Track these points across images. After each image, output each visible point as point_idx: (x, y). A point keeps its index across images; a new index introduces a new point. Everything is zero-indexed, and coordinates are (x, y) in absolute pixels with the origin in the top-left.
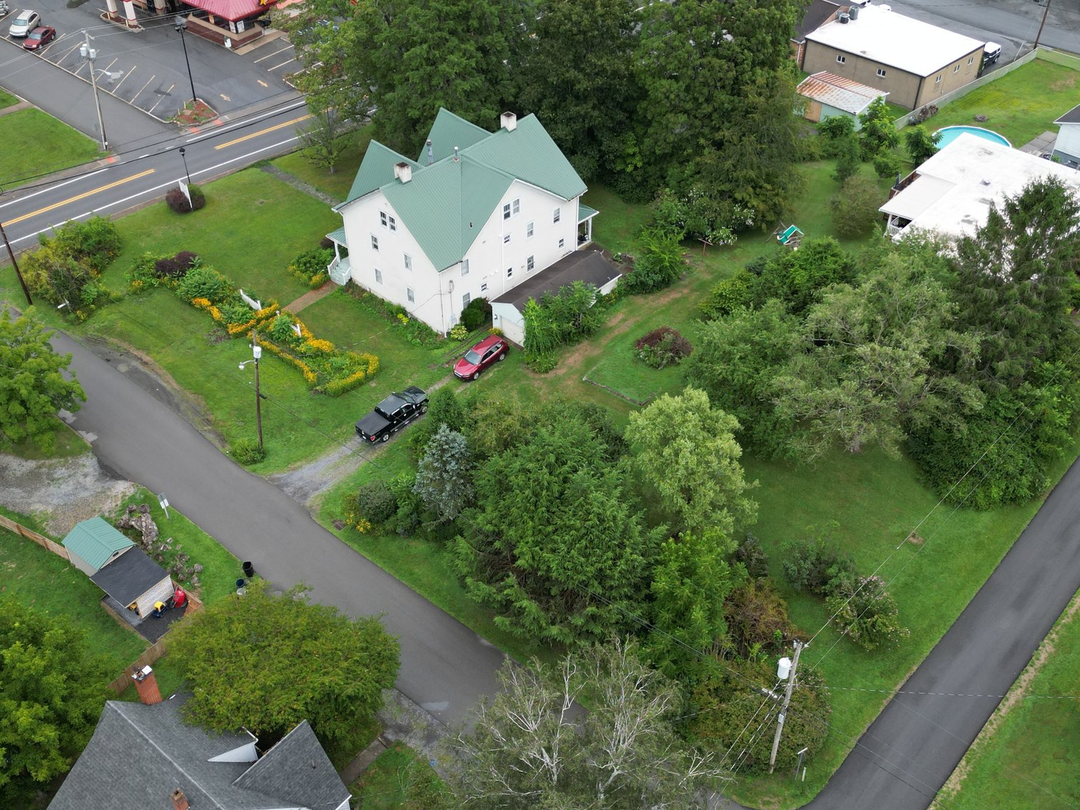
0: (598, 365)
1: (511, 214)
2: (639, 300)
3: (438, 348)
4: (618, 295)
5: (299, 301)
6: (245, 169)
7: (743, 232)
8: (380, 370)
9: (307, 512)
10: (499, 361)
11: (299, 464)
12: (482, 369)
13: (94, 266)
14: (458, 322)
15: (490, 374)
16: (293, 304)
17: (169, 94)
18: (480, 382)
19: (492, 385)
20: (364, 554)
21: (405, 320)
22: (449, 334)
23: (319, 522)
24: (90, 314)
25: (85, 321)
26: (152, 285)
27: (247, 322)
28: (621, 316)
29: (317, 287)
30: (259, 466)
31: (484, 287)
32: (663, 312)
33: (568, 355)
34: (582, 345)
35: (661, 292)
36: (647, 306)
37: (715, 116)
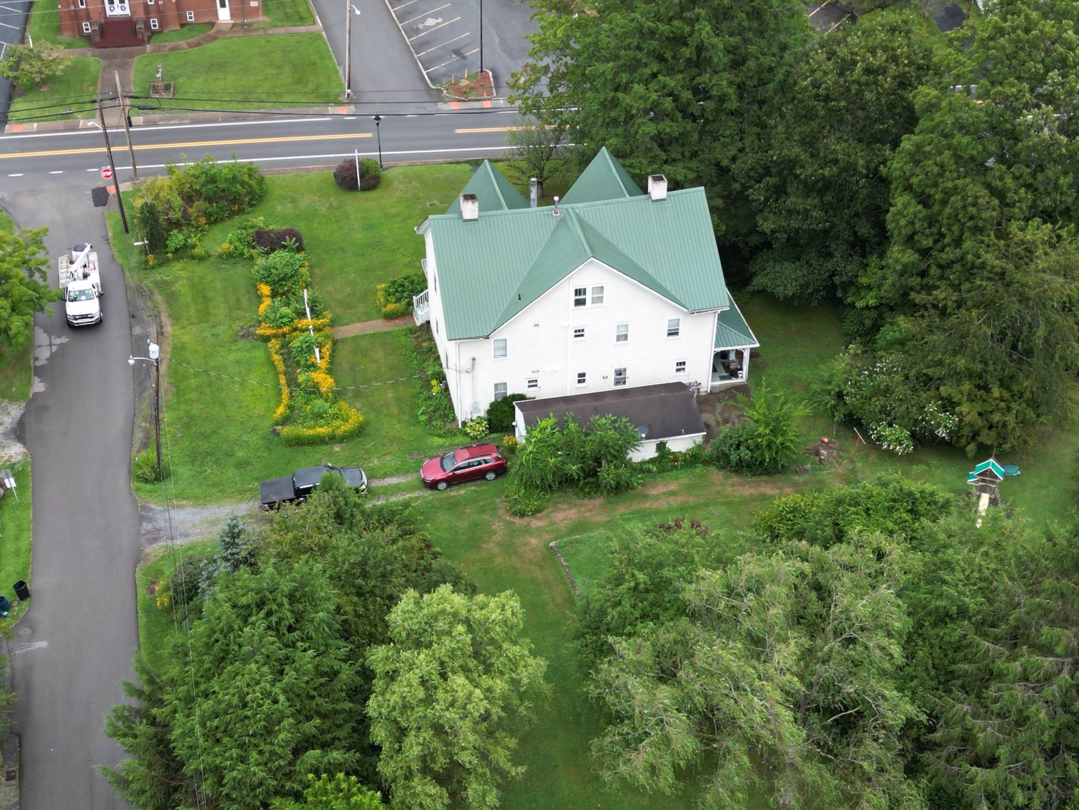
0: (586, 535)
1: (589, 301)
2: (716, 475)
3: (440, 436)
4: (693, 459)
5: (359, 325)
6: (458, 163)
7: (925, 442)
8: (359, 432)
9: (138, 557)
10: (484, 478)
11: (184, 502)
12: (454, 480)
13: (208, 215)
14: (483, 414)
15: (461, 492)
16: (350, 327)
17: (464, 58)
18: (445, 495)
19: (454, 506)
20: (142, 633)
21: (436, 390)
22: (464, 424)
23: (139, 575)
24: (163, 263)
25: (153, 268)
26: (242, 254)
27: (280, 327)
28: (673, 487)
29: (390, 317)
30: (148, 487)
31: (533, 383)
32: (728, 504)
33: (565, 506)
34: (592, 501)
35: (754, 479)
36: (719, 488)
37: (957, 267)
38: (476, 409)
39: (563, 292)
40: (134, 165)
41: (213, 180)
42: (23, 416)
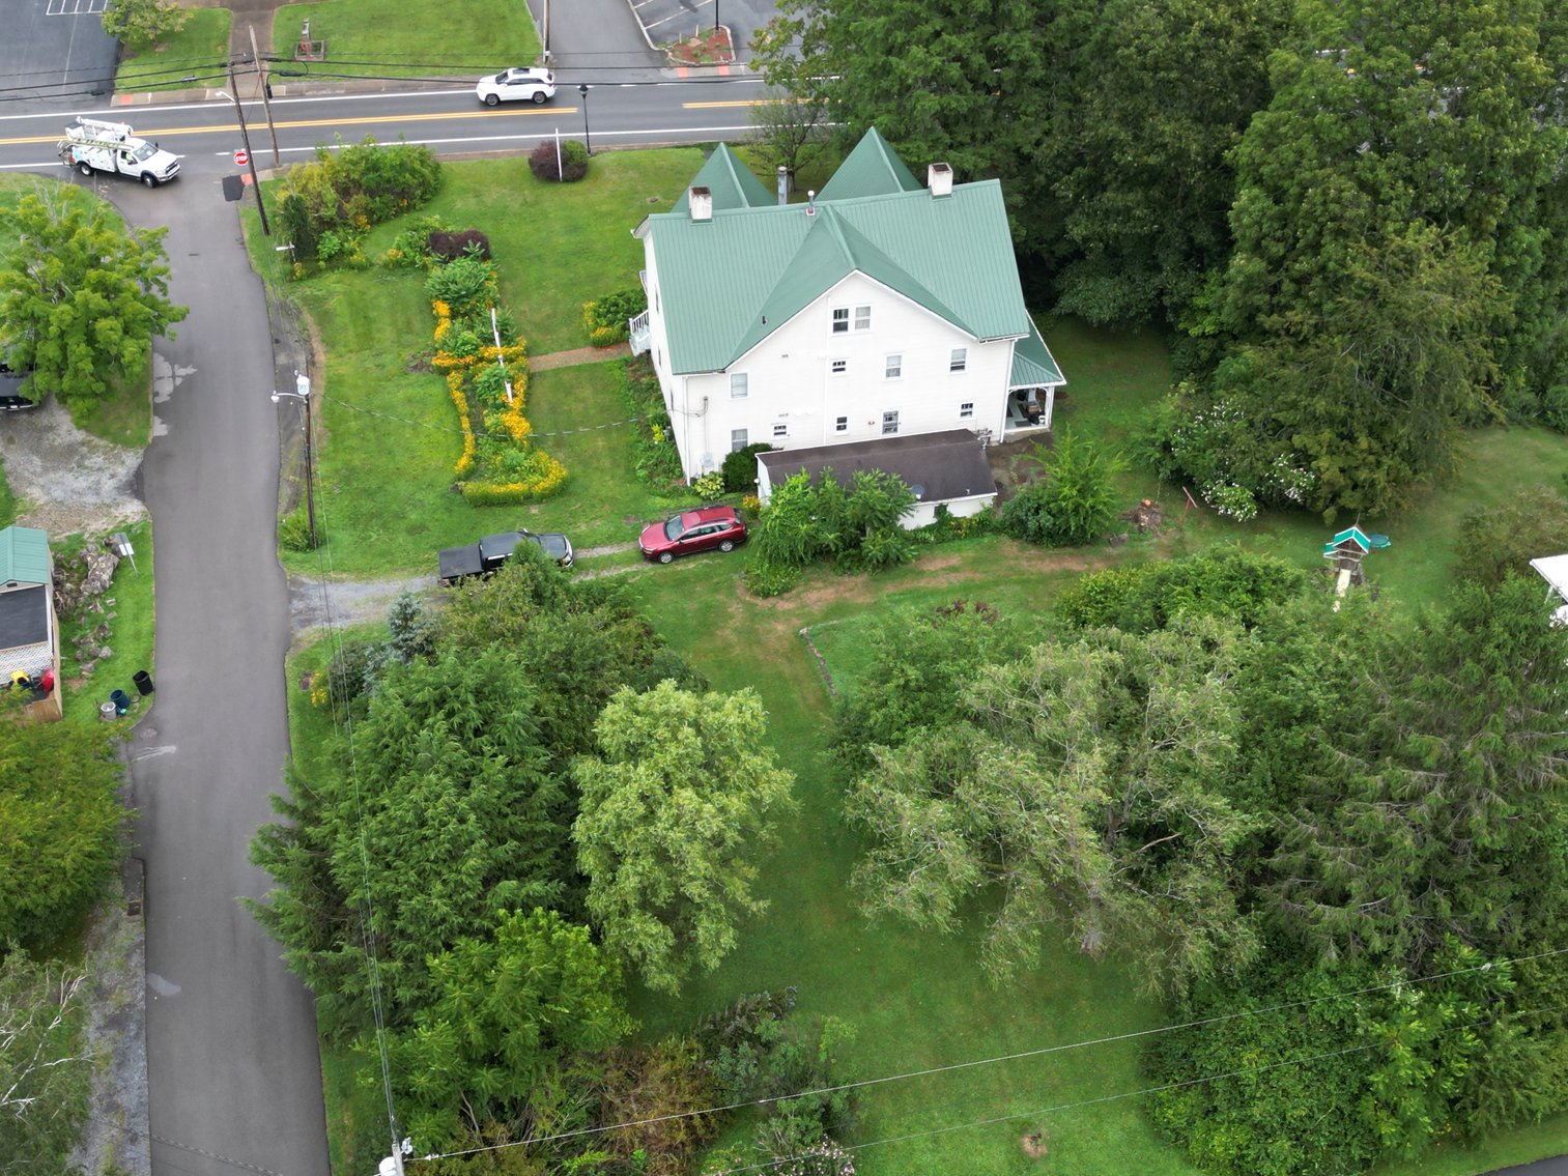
0: (845, 620)
1: (851, 326)
2: (1009, 547)
3: (664, 496)
4: (981, 526)
5: (559, 354)
6: (686, 147)
7: (1272, 505)
8: (561, 491)
9: (288, 643)
10: (719, 549)
11: (344, 575)
12: (680, 552)
13: (370, 213)
14: (717, 469)
15: (690, 566)
16: (550, 357)
17: (695, 10)
18: (670, 569)
19: (681, 583)
20: (294, 736)
21: (658, 438)
22: (694, 481)
23: (289, 664)
24: (313, 274)
25: (301, 279)
26: (413, 263)
27: (462, 357)
28: (955, 561)
29: (600, 344)
30: (299, 556)
31: (780, 430)
32: (1022, 583)
33: (820, 585)
34: (853, 578)
35: (1056, 551)
36: (1012, 562)
38: (708, 462)
39: (820, 314)
40: (276, 148)
41: (375, 167)
42: (141, 467)
